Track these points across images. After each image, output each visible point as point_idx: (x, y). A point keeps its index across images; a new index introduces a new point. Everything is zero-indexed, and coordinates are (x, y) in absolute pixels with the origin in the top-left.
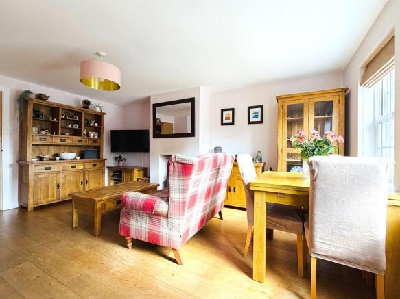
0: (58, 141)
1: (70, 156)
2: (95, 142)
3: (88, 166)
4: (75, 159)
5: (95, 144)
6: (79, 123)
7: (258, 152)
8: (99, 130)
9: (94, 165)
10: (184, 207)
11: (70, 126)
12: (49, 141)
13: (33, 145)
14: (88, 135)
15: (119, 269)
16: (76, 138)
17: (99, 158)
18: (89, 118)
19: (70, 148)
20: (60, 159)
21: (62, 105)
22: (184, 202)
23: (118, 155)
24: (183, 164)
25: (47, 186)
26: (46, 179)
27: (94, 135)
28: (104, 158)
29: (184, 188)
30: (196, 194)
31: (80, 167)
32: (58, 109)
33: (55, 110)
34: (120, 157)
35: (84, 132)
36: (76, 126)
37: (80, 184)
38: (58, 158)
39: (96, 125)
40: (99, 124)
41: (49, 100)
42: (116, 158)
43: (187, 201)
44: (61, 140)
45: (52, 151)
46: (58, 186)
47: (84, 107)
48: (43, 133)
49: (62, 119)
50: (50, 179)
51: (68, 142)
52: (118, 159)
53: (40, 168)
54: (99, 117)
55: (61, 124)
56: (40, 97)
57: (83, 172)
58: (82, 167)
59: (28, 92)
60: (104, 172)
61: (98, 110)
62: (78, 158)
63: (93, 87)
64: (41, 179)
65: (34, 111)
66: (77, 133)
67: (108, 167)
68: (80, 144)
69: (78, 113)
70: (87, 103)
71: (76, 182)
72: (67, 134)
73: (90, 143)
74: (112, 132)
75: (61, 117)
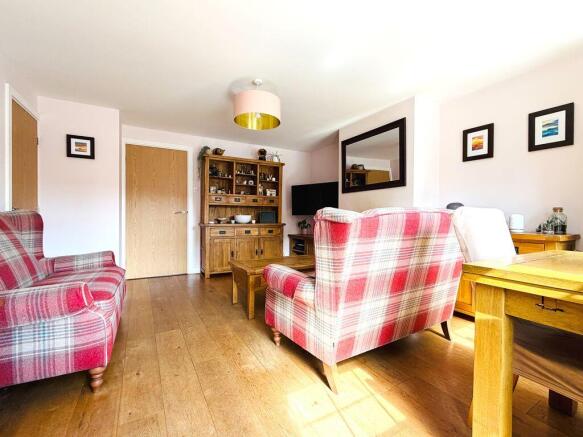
0: (232, 202)
1: (244, 218)
2: (272, 201)
3: (264, 232)
4: (250, 222)
5: (273, 205)
6: (254, 178)
7: (555, 210)
8: (276, 186)
9: (270, 232)
10: (337, 298)
11: (245, 183)
12: (223, 202)
13: (210, 206)
14: (265, 193)
15: (252, 367)
16: (251, 197)
17: (277, 222)
18: (266, 171)
19: (246, 209)
20: (236, 223)
21: (235, 159)
22: (337, 289)
23: (301, 218)
24: (332, 222)
25: (222, 253)
26: (221, 244)
27: (271, 193)
28: (283, 222)
29: (337, 265)
30: (365, 279)
31: (255, 232)
32: (232, 163)
33: (230, 165)
34: (304, 222)
35: (260, 190)
36: (251, 183)
37: (254, 254)
38: (233, 222)
39: (274, 179)
40: (277, 179)
41: (225, 154)
42: (299, 224)
43: (344, 287)
44: (236, 200)
45: (229, 213)
46: (232, 254)
47: (260, 159)
48: (220, 192)
49: (237, 175)
50: (224, 246)
51: (242, 202)
52: (301, 225)
53: (215, 232)
54: (276, 170)
55: (236, 182)
56: (217, 152)
57: (258, 239)
58: (257, 233)
59: (206, 148)
60: (282, 242)
61: (276, 160)
62: (254, 222)
63: (250, 127)
64: (216, 245)
65: (211, 168)
66: (253, 190)
67: (289, 235)
68: (255, 204)
69: (254, 167)
70: (262, 153)
71: (251, 252)
72: (242, 193)
73: (265, 204)
74: (294, 188)
75: (236, 172)
